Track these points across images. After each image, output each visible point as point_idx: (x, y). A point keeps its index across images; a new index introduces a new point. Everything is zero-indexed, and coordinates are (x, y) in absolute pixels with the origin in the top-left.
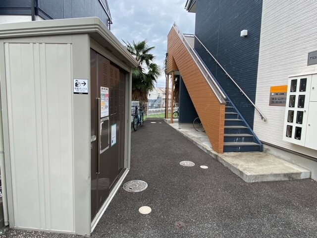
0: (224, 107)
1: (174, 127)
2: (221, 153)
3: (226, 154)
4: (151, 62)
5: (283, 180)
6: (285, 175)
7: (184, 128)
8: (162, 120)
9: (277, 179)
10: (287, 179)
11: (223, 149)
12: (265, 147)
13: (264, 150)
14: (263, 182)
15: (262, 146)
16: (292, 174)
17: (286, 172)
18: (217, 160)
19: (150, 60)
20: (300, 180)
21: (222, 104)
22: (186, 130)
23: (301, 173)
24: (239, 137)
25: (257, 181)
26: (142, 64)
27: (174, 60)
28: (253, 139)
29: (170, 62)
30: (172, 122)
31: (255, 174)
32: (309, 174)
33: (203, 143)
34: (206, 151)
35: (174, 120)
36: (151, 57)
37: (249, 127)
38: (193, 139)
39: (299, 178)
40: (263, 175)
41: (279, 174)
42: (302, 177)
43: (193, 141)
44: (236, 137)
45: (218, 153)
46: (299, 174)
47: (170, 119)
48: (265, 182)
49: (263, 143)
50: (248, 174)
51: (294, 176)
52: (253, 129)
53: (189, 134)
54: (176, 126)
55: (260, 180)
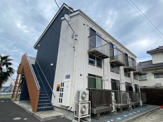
0: (39, 91)
1: (16, 103)
2: (36, 112)
3: (38, 112)
4: (9, 66)
5: (55, 119)
6: (56, 117)
7: (21, 103)
8: (9, 100)
9: (53, 119)
10: (56, 118)
11: (36, 110)
12: (54, 108)
13: (54, 109)
14: (47, 120)
15: (53, 108)
16: (59, 116)
17: (56, 116)
18: (33, 116)
19: (9, 65)
20: (61, 118)
21: (39, 90)
22: (23, 104)
23: (61, 115)
24: (45, 105)
25: (45, 120)
26: (3, 66)
27: (23, 68)
28: (51, 105)
29: (21, 68)
30: (16, 100)
31: (45, 117)
32: (64, 115)
33: (30, 109)
34: (29, 113)
35: (17, 99)
36: (10, 64)
37: (50, 100)
38: (25, 108)
39: (61, 117)
40: (48, 118)
41: (54, 117)
42: (62, 117)
43: (24, 109)
44: (44, 105)
45: (34, 112)
46: (61, 116)
47: (14, 99)
48: (48, 120)
49: (54, 106)
50: (42, 118)
51: (59, 117)
52: (51, 101)
53: (24, 106)
54: (17, 103)
55: (46, 120)
